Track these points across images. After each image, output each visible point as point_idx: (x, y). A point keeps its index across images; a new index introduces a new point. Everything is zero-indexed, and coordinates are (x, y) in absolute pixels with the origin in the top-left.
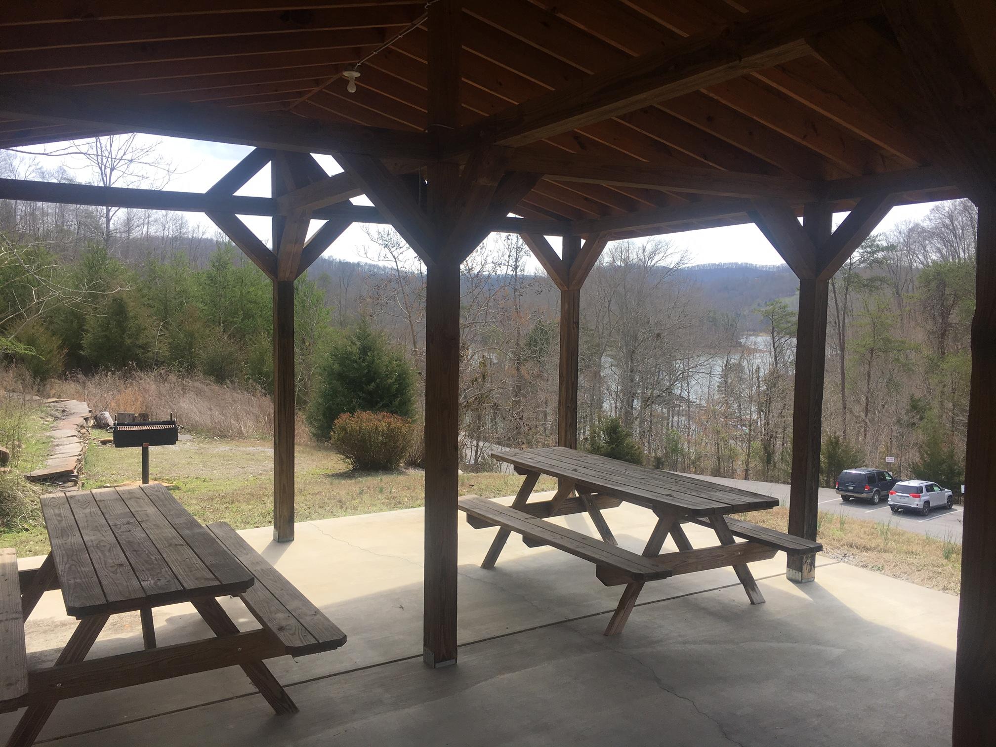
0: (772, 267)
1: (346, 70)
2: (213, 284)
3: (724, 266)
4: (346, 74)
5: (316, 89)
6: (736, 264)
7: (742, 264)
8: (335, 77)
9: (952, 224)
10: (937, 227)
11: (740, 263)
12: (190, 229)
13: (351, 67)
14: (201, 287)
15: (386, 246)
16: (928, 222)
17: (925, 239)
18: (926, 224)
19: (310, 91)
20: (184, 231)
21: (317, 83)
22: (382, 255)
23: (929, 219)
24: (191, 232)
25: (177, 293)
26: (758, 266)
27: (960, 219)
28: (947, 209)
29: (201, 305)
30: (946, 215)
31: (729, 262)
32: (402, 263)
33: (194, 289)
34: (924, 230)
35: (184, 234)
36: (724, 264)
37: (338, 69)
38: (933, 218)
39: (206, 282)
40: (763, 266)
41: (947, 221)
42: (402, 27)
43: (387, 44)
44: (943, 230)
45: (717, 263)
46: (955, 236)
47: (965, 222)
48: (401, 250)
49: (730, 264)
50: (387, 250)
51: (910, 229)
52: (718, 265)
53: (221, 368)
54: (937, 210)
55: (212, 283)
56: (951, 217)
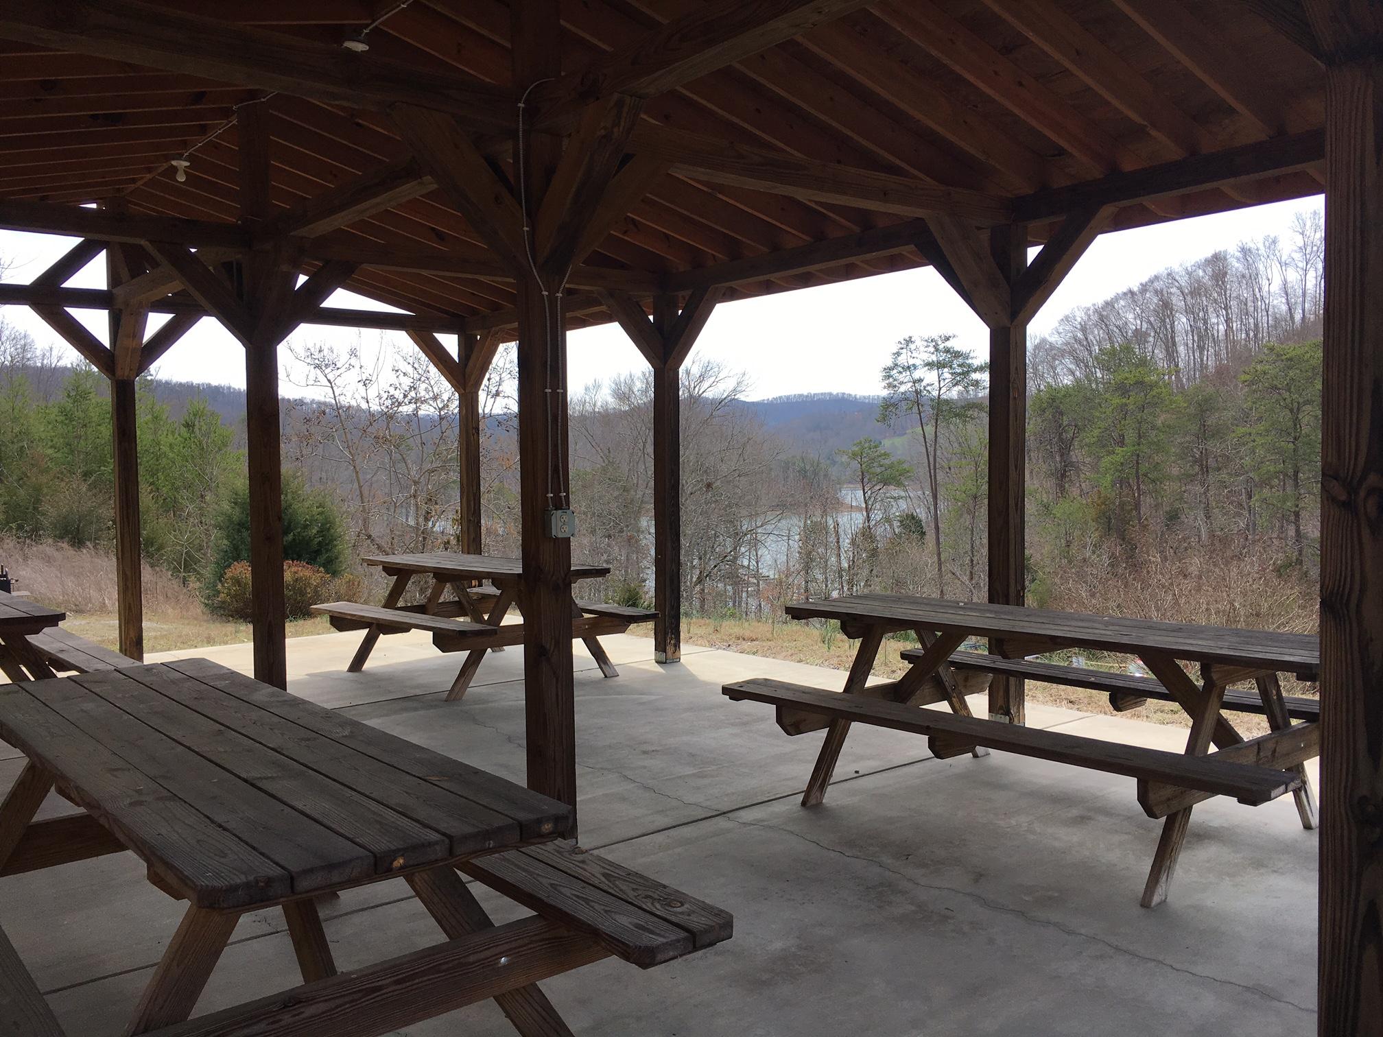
0: (876, 397)
1: (174, 159)
2: (67, 422)
3: (814, 397)
4: (174, 163)
5: (149, 176)
6: (830, 394)
7: (838, 394)
8: (165, 166)
9: (1087, 339)
10: (1067, 344)
11: (835, 393)
12: (38, 353)
13: (179, 157)
14: (50, 427)
15: (318, 366)
16: (1056, 336)
17: (1054, 359)
18: (1054, 339)
19: (142, 178)
20: (29, 356)
21: (149, 170)
22: (312, 377)
23: (1058, 332)
24: (40, 357)
25: (14, 435)
26: (858, 397)
27: (1096, 332)
28: (1079, 320)
29: (50, 451)
30: (1079, 326)
31: (821, 392)
32: (341, 389)
33: (39, 430)
34: (1052, 347)
35: (28, 359)
36: (814, 394)
37: (168, 158)
38: (1062, 331)
39: (58, 418)
40: (864, 397)
41: (1080, 335)
42: (221, 124)
43: (210, 136)
44: (1076, 346)
45: (805, 394)
46: (1090, 354)
47: (1102, 336)
48: (339, 372)
49: (822, 394)
50: (318, 371)
51: (1035, 346)
52: (807, 396)
53: (78, 529)
54: (1068, 321)
55: (66, 419)
56: (1084, 329)
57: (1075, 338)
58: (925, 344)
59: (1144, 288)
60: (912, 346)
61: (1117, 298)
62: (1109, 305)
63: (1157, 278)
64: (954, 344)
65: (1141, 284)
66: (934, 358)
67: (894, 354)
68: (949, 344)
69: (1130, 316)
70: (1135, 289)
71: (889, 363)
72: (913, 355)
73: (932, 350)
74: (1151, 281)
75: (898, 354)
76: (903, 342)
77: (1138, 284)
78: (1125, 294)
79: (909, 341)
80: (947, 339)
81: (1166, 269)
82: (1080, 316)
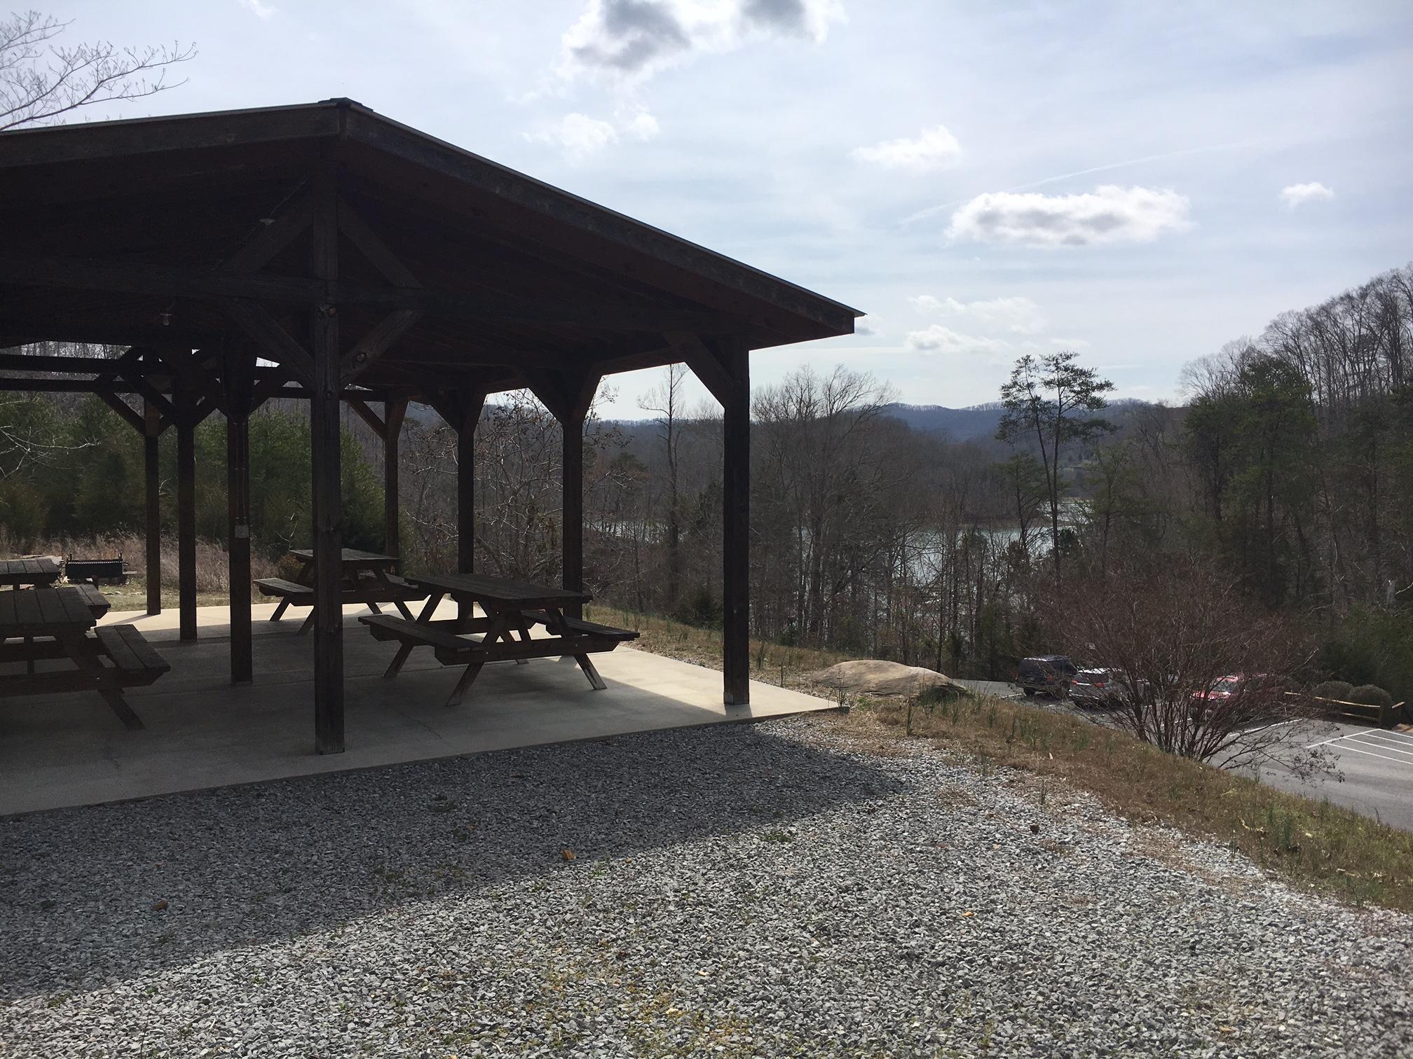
16: (1265, 343)
18: (1263, 347)
23: (1266, 339)
34: (1261, 356)
56: (1296, 336)
57: (1286, 347)
58: (1046, 362)
59: (1364, 294)
60: (1032, 365)
61: (1333, 304)
62: (1326, 310)
63: (1380, 281)
64: (1078, 363)
65: (1361, 288)
66: (1054, 376)
67: (1014, 372)
68: (1070, 362)
69: (1349, 323)
70: (1354, 295)
71: (1008, 382)
72: (1032, 374)
73: (1054, 368)
74: (1373, 285)
75: (1017, 372)
76: (1021, 361)
77: (1356, 288)
78: (1342, 299)
79: (1027, 360)
80: (1068, 358)
81: (1392, 271)
82: (1291, 324)
